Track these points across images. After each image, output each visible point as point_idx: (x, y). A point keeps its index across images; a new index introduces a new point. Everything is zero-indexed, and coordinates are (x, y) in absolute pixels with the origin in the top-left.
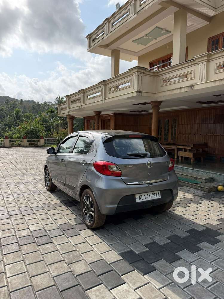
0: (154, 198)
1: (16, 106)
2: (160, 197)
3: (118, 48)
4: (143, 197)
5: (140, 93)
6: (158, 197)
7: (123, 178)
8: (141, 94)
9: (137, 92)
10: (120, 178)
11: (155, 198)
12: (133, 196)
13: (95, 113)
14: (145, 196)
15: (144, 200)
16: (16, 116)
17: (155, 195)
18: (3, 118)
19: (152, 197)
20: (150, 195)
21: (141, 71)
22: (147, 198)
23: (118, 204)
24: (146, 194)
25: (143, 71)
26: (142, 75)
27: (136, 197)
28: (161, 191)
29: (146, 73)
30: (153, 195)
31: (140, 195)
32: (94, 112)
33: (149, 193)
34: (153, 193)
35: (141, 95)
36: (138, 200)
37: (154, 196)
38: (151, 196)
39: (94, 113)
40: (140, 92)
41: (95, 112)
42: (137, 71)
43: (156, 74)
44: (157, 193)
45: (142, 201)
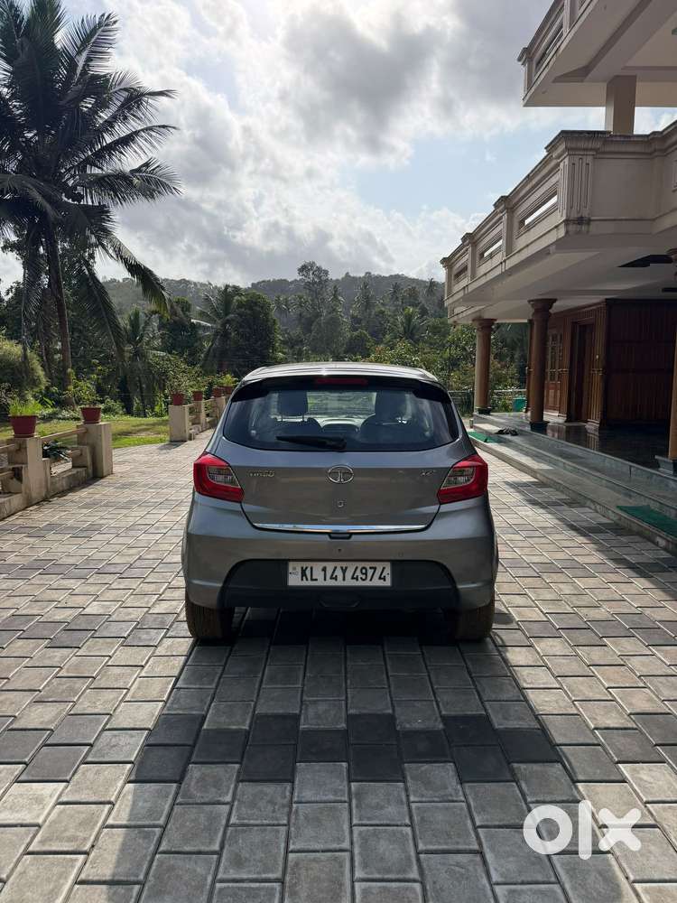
0: (360, 583)
1: (416, 300)
2: (388, 583)
3: (625, 68)
4: (318, 574)
5: (579, 224)
6: (377, 582)
7: (247, 507)
8: (584, 228)
9: (567, 222)
10: (238, 505)
11: (367, 583)
12: (280, 566)
13: (533, 306)
14: (324, 569)
15: (321, 583)
16: (405, 328)
17: (366, 574)
18: (381, 336)
19: (353, 578)
20: (344, 571)
21: (582, 144)
22: (331, 578)
23: (225, 582)
24: (330, 566)
25: (590, 145)
26: (589, 159)
27: (290, 570)
28: (394, 563)
29: (608, 149)
30: (358, 573)
31: (305, 565)
32: (529, 301)
33: (344, 564)
34: (360, 565)
35: (588, 232)
36: (294, 580)
37: (360, 575)
38: (349, 574)
39: (530, 306)
40: (580, 221)
41: (532, 301)
42: (567, 149)
43: (656, 145)
44: (375, 569)
45: (310, 583)
